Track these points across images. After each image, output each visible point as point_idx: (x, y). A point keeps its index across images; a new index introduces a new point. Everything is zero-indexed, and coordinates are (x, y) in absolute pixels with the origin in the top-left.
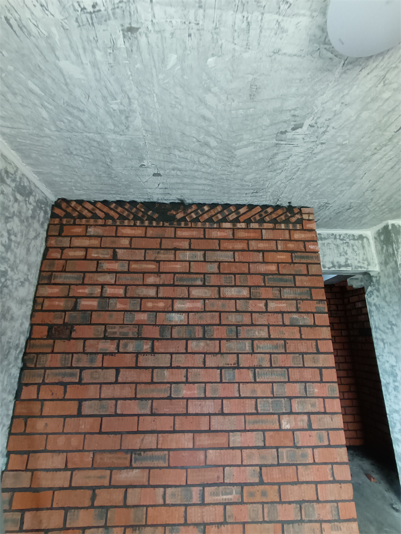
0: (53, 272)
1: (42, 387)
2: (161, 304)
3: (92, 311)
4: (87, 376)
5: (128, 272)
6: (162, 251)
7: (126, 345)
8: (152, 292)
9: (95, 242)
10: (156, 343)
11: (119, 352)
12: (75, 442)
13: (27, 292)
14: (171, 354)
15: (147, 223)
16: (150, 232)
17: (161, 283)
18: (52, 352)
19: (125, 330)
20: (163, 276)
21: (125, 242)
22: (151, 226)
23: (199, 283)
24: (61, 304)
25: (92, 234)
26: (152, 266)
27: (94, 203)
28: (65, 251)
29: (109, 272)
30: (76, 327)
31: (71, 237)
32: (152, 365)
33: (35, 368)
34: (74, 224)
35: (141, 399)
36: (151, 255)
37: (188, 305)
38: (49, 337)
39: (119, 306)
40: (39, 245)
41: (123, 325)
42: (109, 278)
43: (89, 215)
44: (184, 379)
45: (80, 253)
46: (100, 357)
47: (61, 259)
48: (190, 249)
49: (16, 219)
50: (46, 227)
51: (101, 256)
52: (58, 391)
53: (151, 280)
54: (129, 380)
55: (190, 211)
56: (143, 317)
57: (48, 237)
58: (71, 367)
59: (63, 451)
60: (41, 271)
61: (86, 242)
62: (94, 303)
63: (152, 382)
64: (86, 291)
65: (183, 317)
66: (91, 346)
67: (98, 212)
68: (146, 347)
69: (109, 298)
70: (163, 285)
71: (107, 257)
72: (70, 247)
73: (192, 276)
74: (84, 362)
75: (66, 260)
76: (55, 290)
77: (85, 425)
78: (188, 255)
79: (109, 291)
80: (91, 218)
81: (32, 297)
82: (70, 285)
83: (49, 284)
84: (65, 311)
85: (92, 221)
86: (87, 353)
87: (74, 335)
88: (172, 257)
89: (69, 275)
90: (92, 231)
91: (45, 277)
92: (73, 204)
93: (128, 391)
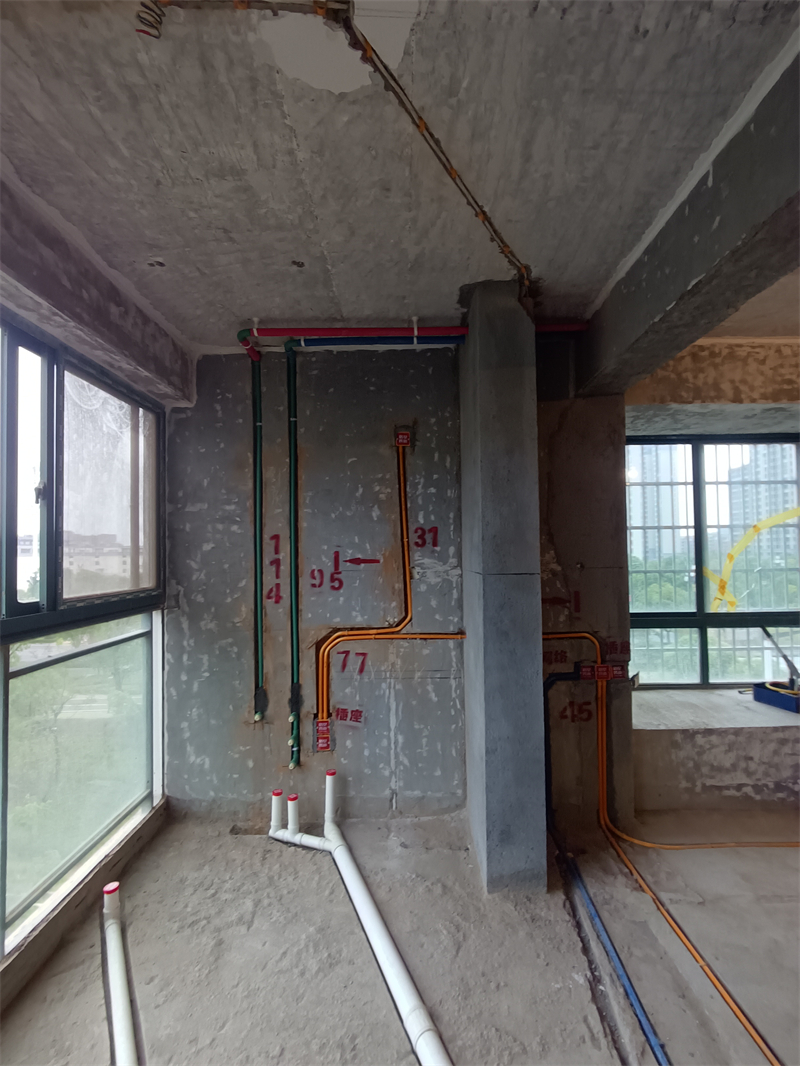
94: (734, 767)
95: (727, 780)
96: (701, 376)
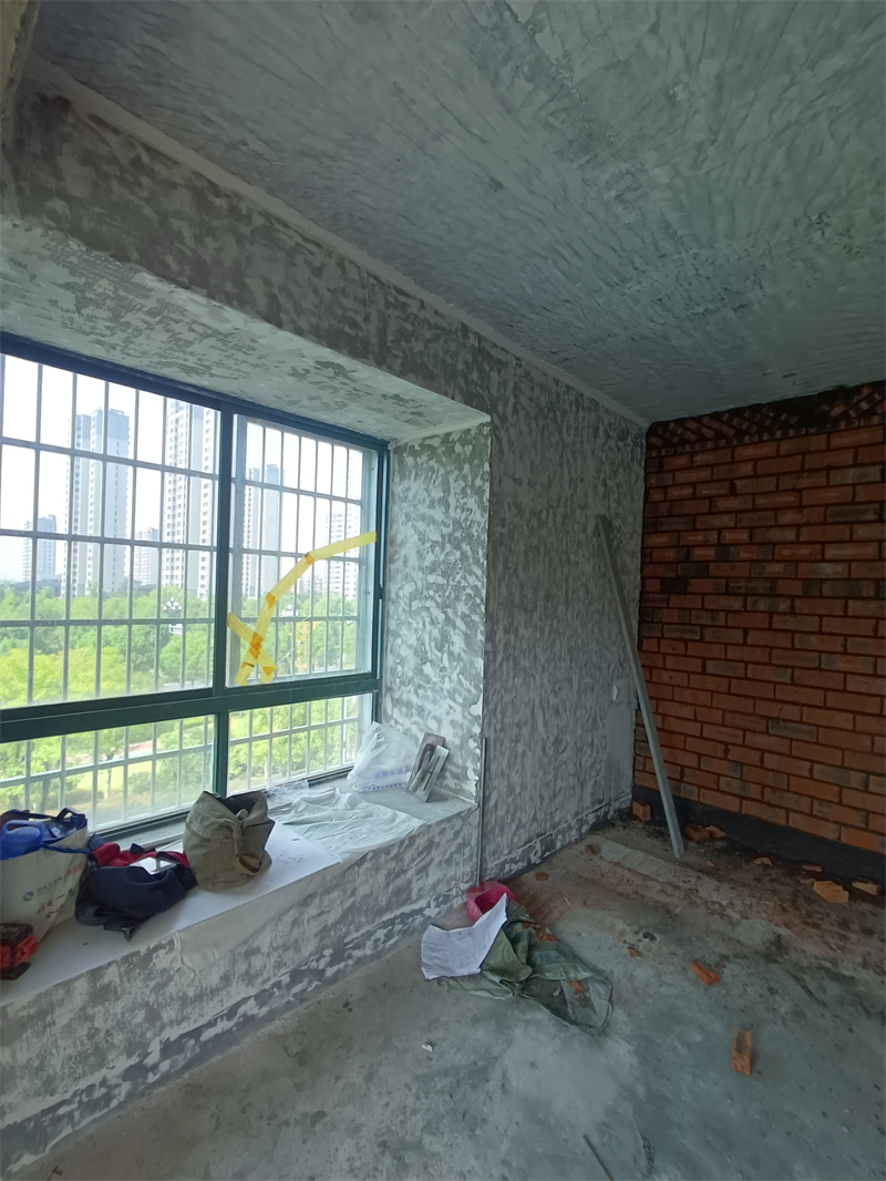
0: (658, 517)
1: (662, 642)
2: (804, 551)
3: (709, 562)
4: (709, 634)
5: (754, 510)
6: (806, 474)
7: (755, 603)
8: (790, 535)
9: (705, 474)
10: (798, 602)
11: (746, 611)
12: (702, 698)
13: (635, 544)
14: (821, 616)
15: (779, 434)
16: (785, 447)
17: (804, 521)
18: (668, 607)
19: (753, 584)
20: (806, 511)
21: (747, 468)
22: (785, 437)
23: (871, 516)
24: (671, 554)
25: (699, 463)
26: (790, 499)
27: (698, 419)
28: (669, 490)
29: (727, 512)
30: (691, 581)
31: (674, 471)
32: (791, 628)
33: (652, 622)
34: (676, 454)
35: (778, 666)
36: (787, 482)
37: (849, 551)
38: (662, 591)
39: (743, 555)
40: (640, 488)
41: (749, 579)
42: (727, 521)
43: (694, 437)
44: (841, 649)
45: (688, 492)
46: (722, 615)
47: (664, 501)
48: (856, 465)
49: (621, 470)
50: (643, 464)
51: (714, 492)
52: (680, 647)
53: (787, 518)
54: (761, 642)
55: (856, 398)
56: (778, 568)
57: (646, 474)
58: (690, 624)
59: (690, 704)
60: (644, 518)
61: (693, 476)
62: (711, 553)
63: (793, 648)
64: (700, 538)
65: (840, 568)
66: (711, 602)
67: (705, 430)
68: (784, 606)
69: (730, 545)
70: (807, 524)
71: (722, 492)
72: (674, 485)
73: (858, 507)
74: (705, 619)
75: (671, 501)
76: (663, 539)
77: (710, 683)
78: (851, 475)
79: (729, 536)
80: (697, 441)
81: (639, 548)
82: (679, 531)
83: (655, 532)
84: (676, 563)
85: (698, 447)
86: (707, 610)
87: (690, 589)
88: (821, 480)
89: (676, 520)
90: (699, 459)
91: (651, 525)
92: (672, 426)
93: (759, 655)
94: (226, 980)
95: (212, 1009)
96: (209, 240)
